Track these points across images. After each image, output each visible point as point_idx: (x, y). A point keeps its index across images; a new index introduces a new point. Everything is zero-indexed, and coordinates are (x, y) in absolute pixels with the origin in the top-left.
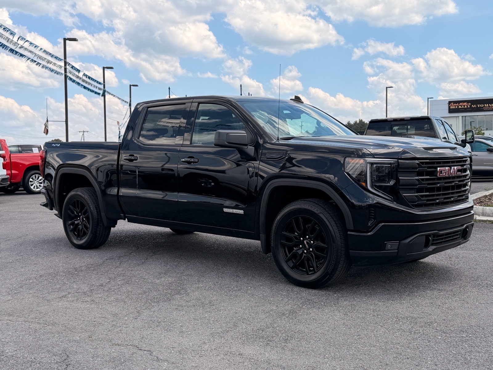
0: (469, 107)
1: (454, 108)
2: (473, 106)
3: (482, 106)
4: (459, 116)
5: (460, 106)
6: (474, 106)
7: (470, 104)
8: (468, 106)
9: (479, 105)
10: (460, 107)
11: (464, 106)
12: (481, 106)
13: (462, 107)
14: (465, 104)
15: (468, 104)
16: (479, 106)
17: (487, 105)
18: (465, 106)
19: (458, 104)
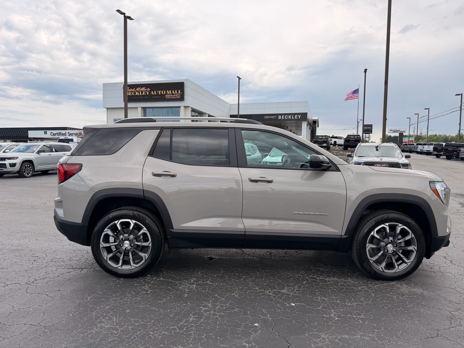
0: (148, 94)
1: (130, 95)
2: (152, 92)
3: (164, 92)
4: (137, 108)
5: (137, 92)
6: (154, 93)
7: (149, 90)
8: (147, 92)
9: (160, 91)
10: (137, 94)
11: (142, 93)
12: (162, 93)
13: (139, 93)
14: (143, 89)
15: (146, 89)
16: (160, 93)
17: (170, 91)
18: (144, 92)
19: (135, 89)
